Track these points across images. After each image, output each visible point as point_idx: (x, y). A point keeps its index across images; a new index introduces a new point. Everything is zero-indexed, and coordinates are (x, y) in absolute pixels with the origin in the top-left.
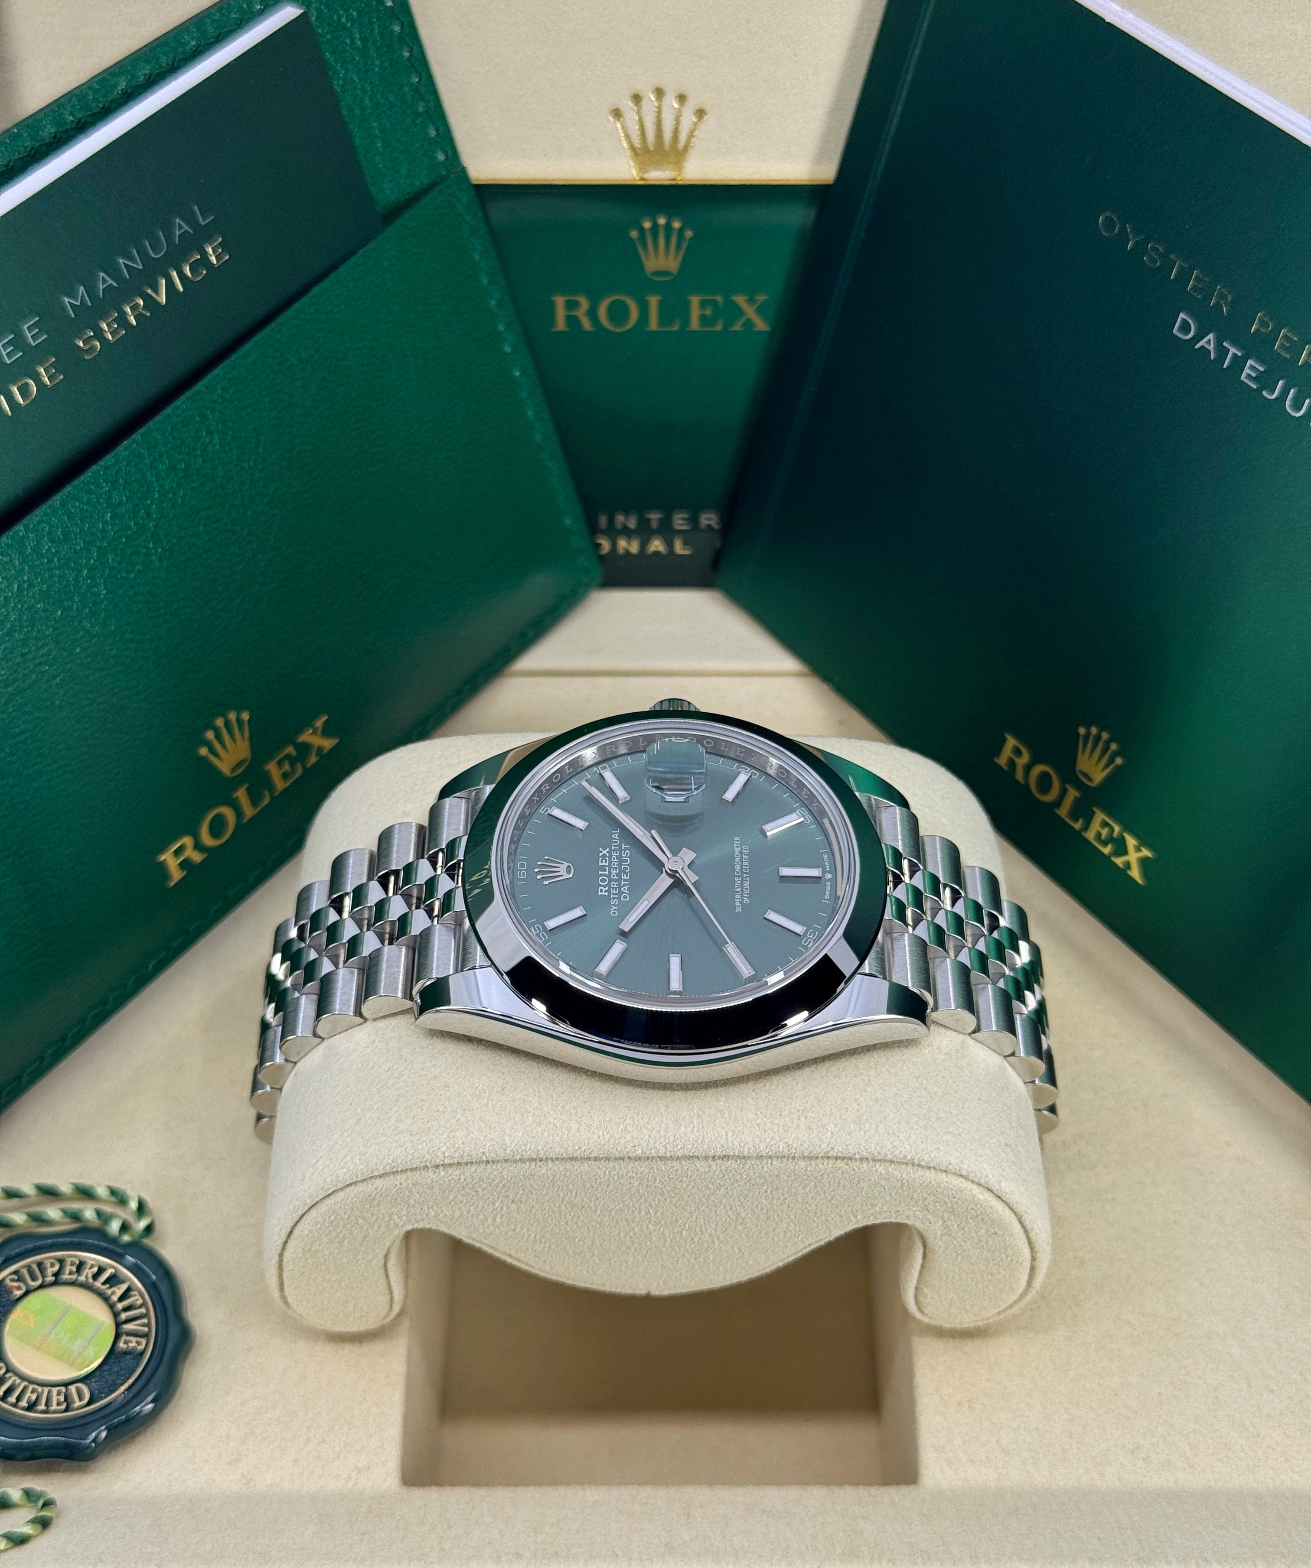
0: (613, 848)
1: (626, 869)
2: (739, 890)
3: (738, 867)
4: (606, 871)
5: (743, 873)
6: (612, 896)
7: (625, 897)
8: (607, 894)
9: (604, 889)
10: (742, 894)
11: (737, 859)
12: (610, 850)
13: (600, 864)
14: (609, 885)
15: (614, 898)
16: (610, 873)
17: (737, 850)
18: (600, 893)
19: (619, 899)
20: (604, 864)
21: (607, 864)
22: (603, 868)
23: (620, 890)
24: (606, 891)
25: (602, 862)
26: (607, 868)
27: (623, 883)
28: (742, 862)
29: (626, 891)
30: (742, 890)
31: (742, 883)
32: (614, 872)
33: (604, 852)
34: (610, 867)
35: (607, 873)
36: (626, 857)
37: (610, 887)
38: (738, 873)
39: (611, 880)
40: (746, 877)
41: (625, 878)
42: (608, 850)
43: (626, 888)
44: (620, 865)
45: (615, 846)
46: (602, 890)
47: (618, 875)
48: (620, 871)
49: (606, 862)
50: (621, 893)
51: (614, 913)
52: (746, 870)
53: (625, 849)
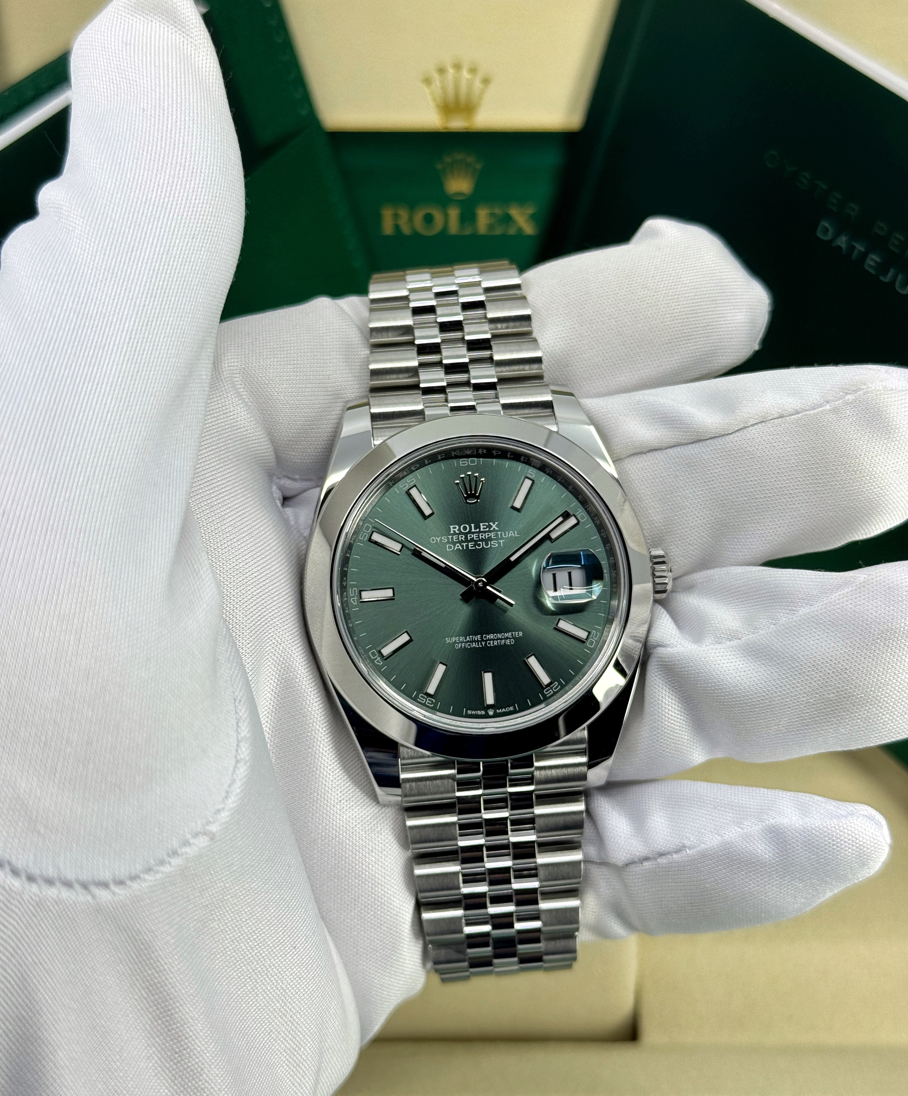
0: (499, 533)
1: (479, 545)
2: (468, 639)
3: (491, 636)
4: (475, 529)
5: (486, 641)
6: (450, 537)
7: (450, 547)
8: (452, 532)
9: (456, 530)
10: (464, 642)
11: (499, 636)
12: (497, 531)
13: (481, 524)
14: (461, 533)
15: (448, 539)
16: (473, 533)
17: (509, 635)
18: (451, 527)
19: (448, 542)
20: (482, 527)
21: (482, 530)
22: (477, 527)
23: (456, 543)
24: (454, 531)
25: (483, 525)
26: (478, 530)
27: (464, 544)
28: (497, 640)
29: (456, 548)
30: (468, 641)
31: (475, 641)
32: (475, 536)
33: (494, 526)
34: (480, 532)
35: (473, 530)
36: (491, 544)
37: (458, 534)
38: (485, 637)
39: (466, 534)
40: (482, 644)
41: (470, 546)
42: (496, 529)
43: (460, 547)
44: (482, 540)
45: (501, 534)
46: (455, 528)
47: (472, 540)
48: (476, 541)
49: (484, 528)
50: (454, 543)
51: (433, 540)
52: (489, 644)
53: (499, 543)
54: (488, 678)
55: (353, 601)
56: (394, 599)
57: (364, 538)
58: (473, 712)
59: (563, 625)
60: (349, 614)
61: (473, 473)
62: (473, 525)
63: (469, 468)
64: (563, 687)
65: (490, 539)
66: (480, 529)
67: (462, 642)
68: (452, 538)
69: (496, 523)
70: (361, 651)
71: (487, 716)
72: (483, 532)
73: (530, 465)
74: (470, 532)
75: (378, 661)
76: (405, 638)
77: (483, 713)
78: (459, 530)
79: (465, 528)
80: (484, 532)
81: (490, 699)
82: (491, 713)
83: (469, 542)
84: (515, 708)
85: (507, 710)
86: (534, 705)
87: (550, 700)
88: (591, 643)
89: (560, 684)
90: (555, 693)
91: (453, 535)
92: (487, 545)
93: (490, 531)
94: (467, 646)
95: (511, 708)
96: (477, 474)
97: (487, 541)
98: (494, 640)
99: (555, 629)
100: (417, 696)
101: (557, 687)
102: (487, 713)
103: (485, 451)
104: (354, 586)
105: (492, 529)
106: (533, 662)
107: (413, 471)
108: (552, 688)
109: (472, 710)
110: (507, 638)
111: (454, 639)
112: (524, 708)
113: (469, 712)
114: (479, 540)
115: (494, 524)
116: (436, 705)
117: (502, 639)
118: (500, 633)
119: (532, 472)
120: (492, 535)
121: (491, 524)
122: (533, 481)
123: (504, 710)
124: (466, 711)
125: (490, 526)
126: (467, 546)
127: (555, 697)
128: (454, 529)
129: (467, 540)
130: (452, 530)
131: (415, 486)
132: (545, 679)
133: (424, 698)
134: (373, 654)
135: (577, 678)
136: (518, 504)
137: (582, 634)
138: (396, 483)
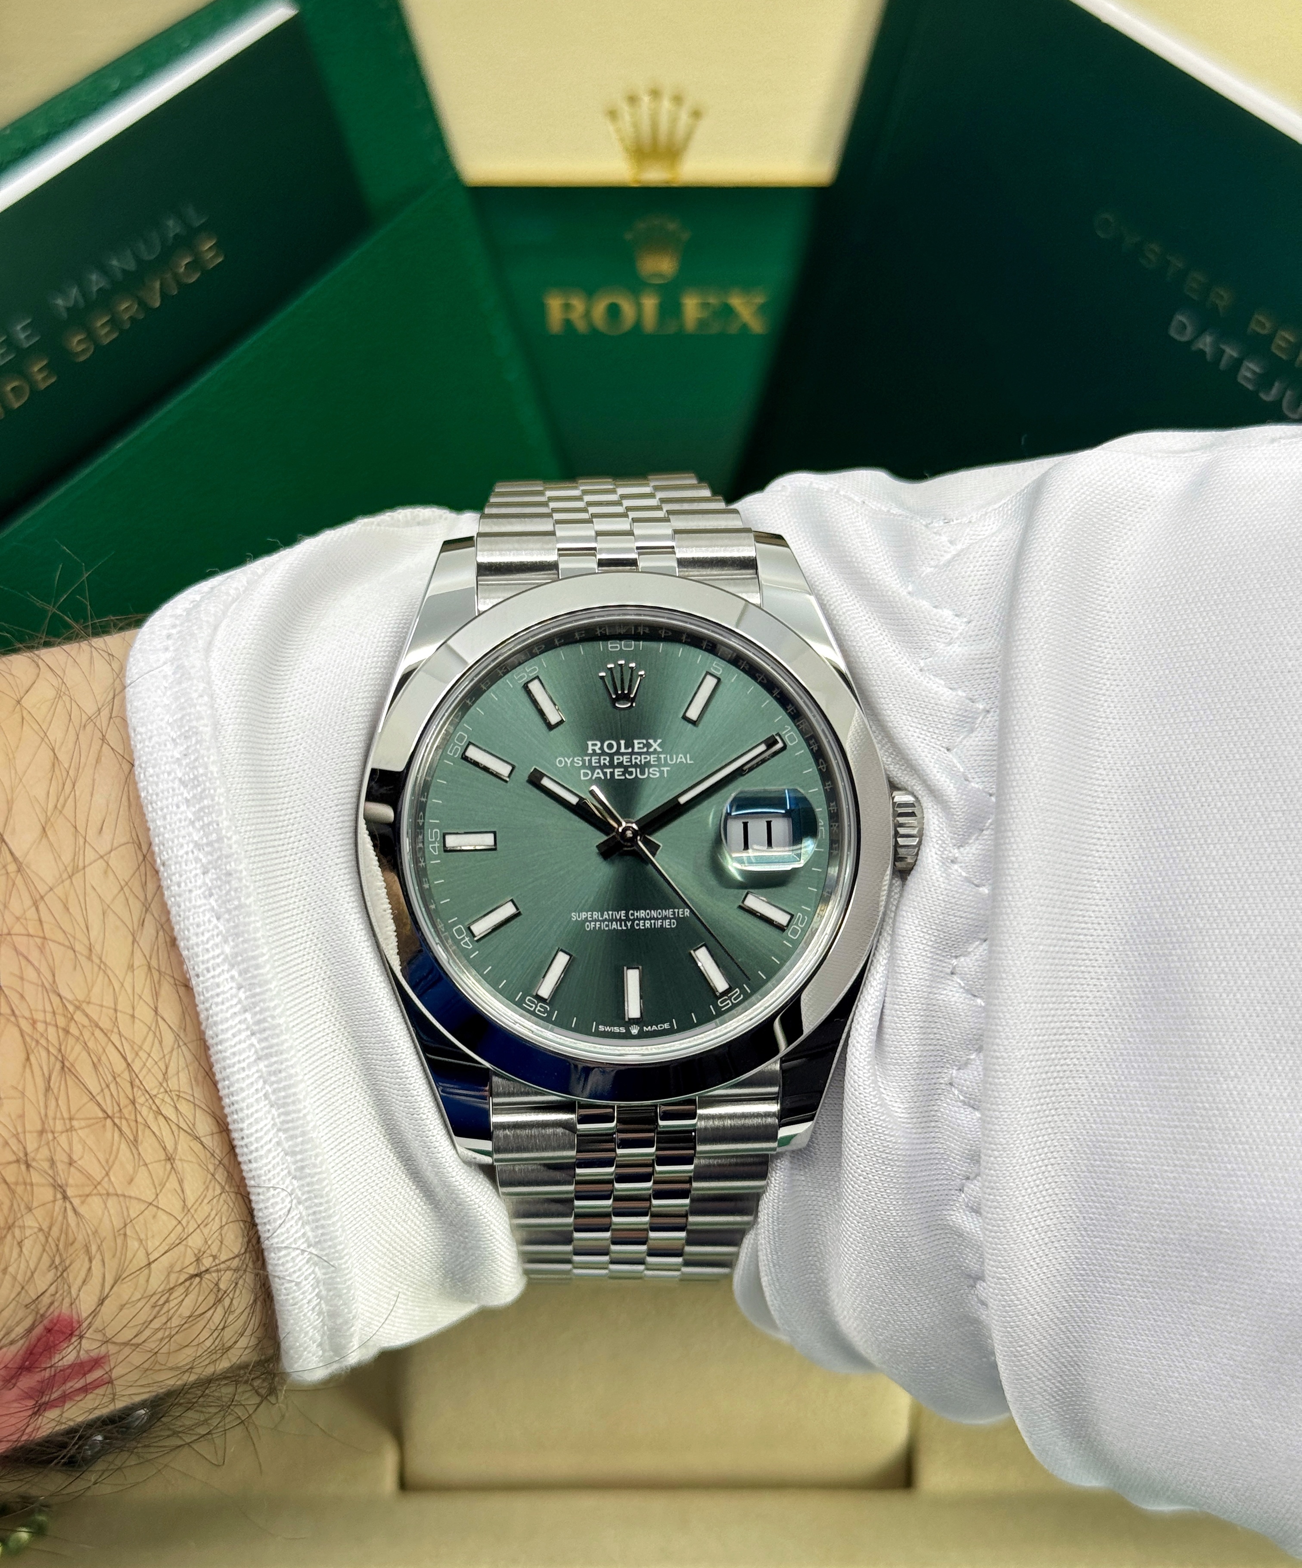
0: (662, 756)
1: (631, 773)
2: (606, 916)
3: (642, 914)
4: (626, 748)
5: (633, 921)
6: (587, 758)
7: (586, 775)
8: (590, 751)
9: (597, 748)
10: (599, 921)
11: (654, 914)
12: (659, 753)
13: (636, 742)
14: (603, 753)
15: (584, 761)
16: (623, 754)
17: (669, 913)
18: (590, 743)
19: (584, 766)
20: (636, 746)
21: (636, 750)
22: (630, 745)
23: (596, 767)
24: (594, 750)
25: (639, 743)
26: (630, 750)
27: (608, 771)
28: (650, 919)
29: (595, 775)
30: (606, 920)
31: (616, 920)
32: (625, 759)
33: (655, 746)
34: (632, 753)
35: (623, 750)
36: (649, 773)
37: (600, 755)
38: (633, 915)
39: (611, 756)
40: (626, 925)
41: (616, 774)
42: (659, 749)
43: (601, 776)
44: (636, 766)
45: (665, 759)
46: (596, 745)
47: (620, 765)
48: (626, 767)
49: (639, 748)
50: (593, 769)
51: (560, 762)
52: (638, 925)
53: (662, 772)
54: (632, 977)
55: (432, 849)
56: (495, 850)
57: (455, 754)
58: (608, 1029)
59: (753, 902)
60: (423, 869)
61: (628, 663)
62: (622, 742)
63: (621, 655)
64: (747, 996)
65: (648, 765)
66: (633, 749)
67: (596, 921)
68: (590, 760)
69: (659, 741)
70: (439, 927)
71: (628, 1036)
72: (638, 753)
73: (716, 655)
74: (618, 752)
75: (465, 944)
76: (508, 910)
77: (623, 1030)
78: (602, 748)
79: (610, 746)
80: (640, 754)
81: (634, 1009)
82: (634, 1031)
83: (615, 767)
84: (671, 1025)
85: (659, 1028)
87: (726, 1016)
88: (795, 932)
89: (743, 992)
90: (734, 1007)
91: (591, 755)
92: (643, 773)
93: (648, 753)
94: (603, 926)
95: (666, 1026)
96: (633, 665)
97: (642, 767)
98: (645, 919)
99: (741, 907)
100: (522, 1000)
101: (738, 997)
102: (628, 1031)
103: (647, 630)
104: (436, 825)
105: (652, 749)
106: (703, 956)
107: (535, 655)
108: (730, 998)
109: (605, 1024)
110: (666, 918)
111: (584, 915)
112: (685, 1026)
113: (602, 1028)
114: (632, 766)
115: (655, 742)
116: (550, 1015)
117: (657, 919)
118: (656, 909)
119: (718, 666)
120: (652, 758)
121: (651, 741)
122: (719, 679)
123: (654, 1028)
124: (597, 1028)
125: (650, 746)
126: (612, 774)
127: (734, 1012)
128: (594, 746)
129: (612, 765)
130: (590, 748)
131: (537, 678)
132: (720, 984)
133: (533, 1002)
134: (458, 933)
135: (769, 985)
136: (693, 714)
137: (782, 918)
138: (509, 670)
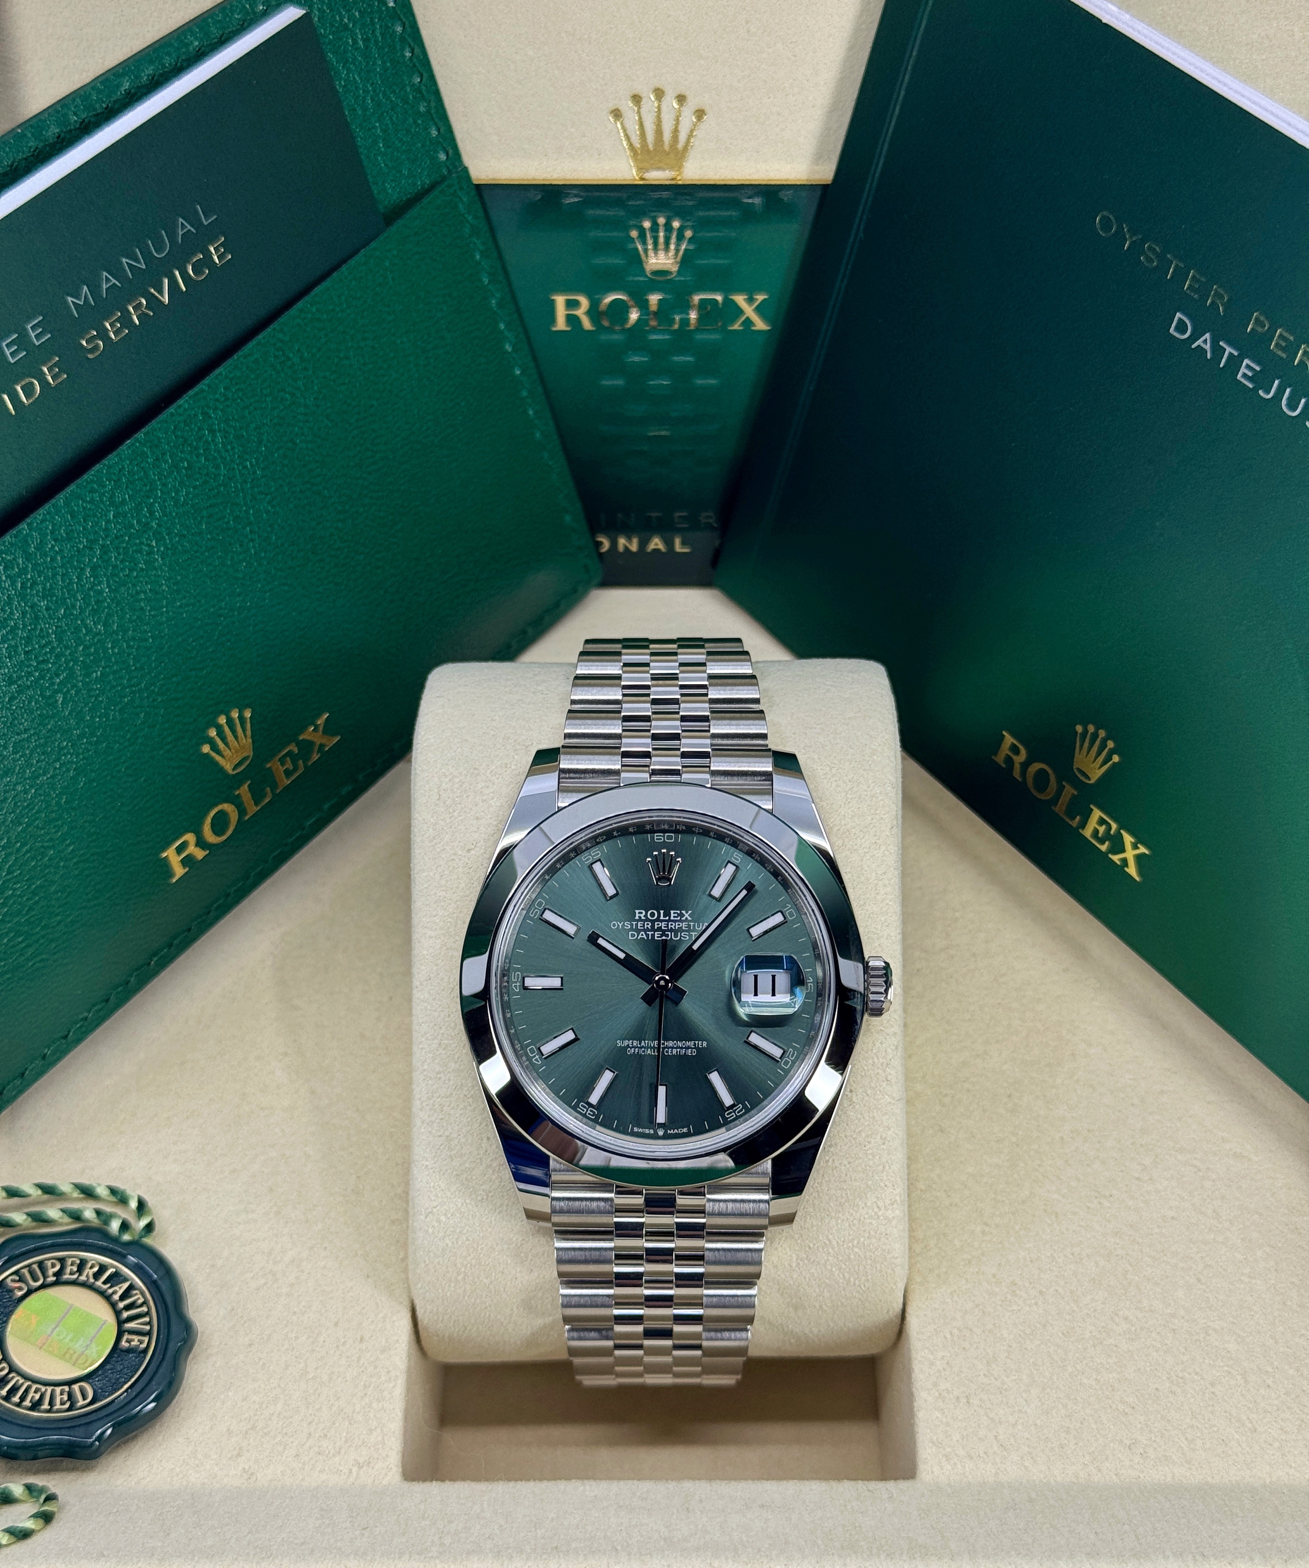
0: (692, 924)
1: (667, 936)
2: (643, 1044)
3: (671, 1044)
4: (664, 917)
5: (664, 1049)
6: (634, 923)
7: (633, 935)
8: (637, 918)
9: (642, 916)
10: (637, 1047)
11: (680, 1044)
12: (689, 921)
13: (672, 912)
14: (647, 920)
15: (632, 925)
16: (662, 921)
17: (691, 1044)
18: (637, 911)
19: (632, 929)
20: (672, 915)
21: (672, 918)
22: (667, 914)
23: (641, 930)
24: (640, 917)
25: (674, 913)
26: (667, 918)
27: (650, 933)
28: (677, 1048)
29: (640, 936)
30: (643, 1047)
31: (651, 1048)
32: (663, 925)
33: (687, 915)
34: (670, 920)
35: (662, 918)
36: (681, 936)
37: (644, 921)
38: (663, 1044)
39: (653, 922)
40: (658, 1052)
41: (656, 935)
42: (689, 918)
43: (644, 936)
44: (671, 930)
45: (694, 926)
46: (642, 913)
47: (660, 929)
48: (663, 931)
49: (674, 917)
50: (638, 931)
51: (614, 925)
52: (667, 1052)
53: (691, 936)
55: (516, 987)
56: (562, 989)
57: (535, 916)
58: (640, 1130)
59: (755, 1039)
60: (509, 1002)
61: (668, 852)
62: (662, 912)
63: (664, 845)
64: (748, 1111)
65: (680, 930)
66: (670, 917)
67: (635, 1047)
68: (637, 925)
69: (690, 912)
70: (518, 1046)
71: (655, 1137)
72: (673, 921)
73: (736, 847)
74: (658, 919)
75: (536, 1060)
76: (569, 1036)
77: (652, 1132)
78: (646, 916)
79: (652, 915)
80: (675, 921)
81: (661, 1117)
82: (661, 1133)
83: (655, 931)
84: (689, 1129)
85: (680, 1131)
86: (711, 1129)
87: (731, 1124)
88: (786, 1063)
89: (745, 1106)
90: (737, 1118)
91: (638, 921)
92: (676, 936)
93: (680, 921)
94: (641, 1052)
95: (685, 1130)
96: (673, 853)
97: (676, 932)
98: (673, 1048)
99: (745, 1042)
100: (577, 1105)
101: (741, 1110)
102: (656, 1133)
103: (684, 828)
104: (518, 970)
105: (684, 918)
106: (715, 1078)
107: (600, 843)
108: (734, 1111)
109: (639, 1127)
110: (689, 1048)
111: (626, 1043)
112: (699, 1131)
113: (636, 1129)
114: (668, 930)
115: (687, 913)
116: (597, 1117)
117: (682, 1048)
118: (681, 1041)
119: (737, 856)
120: (684, 925)
121: (684, 912)
122: (737, 867)
123: (676, 1131)
124: (632, 1129)
125: (682, 915)
126: (653, 935)
127: (737, 1122)
128: (640, 914)
129: (653, 929)
130: (637, 915)
131: (599, 860)
132: (728, 1100)
133: (585, 1107)
134: (532, 1051)
135: (765, 1102)
136: (717, 892)
137: (776, 1052)
138: (578, 855)
